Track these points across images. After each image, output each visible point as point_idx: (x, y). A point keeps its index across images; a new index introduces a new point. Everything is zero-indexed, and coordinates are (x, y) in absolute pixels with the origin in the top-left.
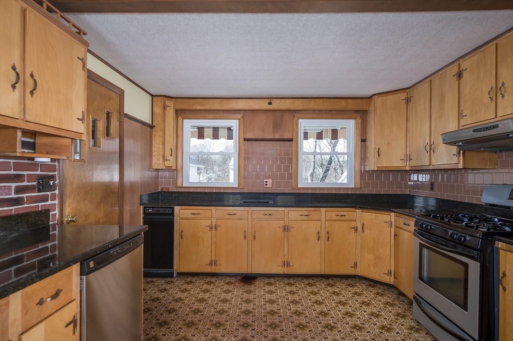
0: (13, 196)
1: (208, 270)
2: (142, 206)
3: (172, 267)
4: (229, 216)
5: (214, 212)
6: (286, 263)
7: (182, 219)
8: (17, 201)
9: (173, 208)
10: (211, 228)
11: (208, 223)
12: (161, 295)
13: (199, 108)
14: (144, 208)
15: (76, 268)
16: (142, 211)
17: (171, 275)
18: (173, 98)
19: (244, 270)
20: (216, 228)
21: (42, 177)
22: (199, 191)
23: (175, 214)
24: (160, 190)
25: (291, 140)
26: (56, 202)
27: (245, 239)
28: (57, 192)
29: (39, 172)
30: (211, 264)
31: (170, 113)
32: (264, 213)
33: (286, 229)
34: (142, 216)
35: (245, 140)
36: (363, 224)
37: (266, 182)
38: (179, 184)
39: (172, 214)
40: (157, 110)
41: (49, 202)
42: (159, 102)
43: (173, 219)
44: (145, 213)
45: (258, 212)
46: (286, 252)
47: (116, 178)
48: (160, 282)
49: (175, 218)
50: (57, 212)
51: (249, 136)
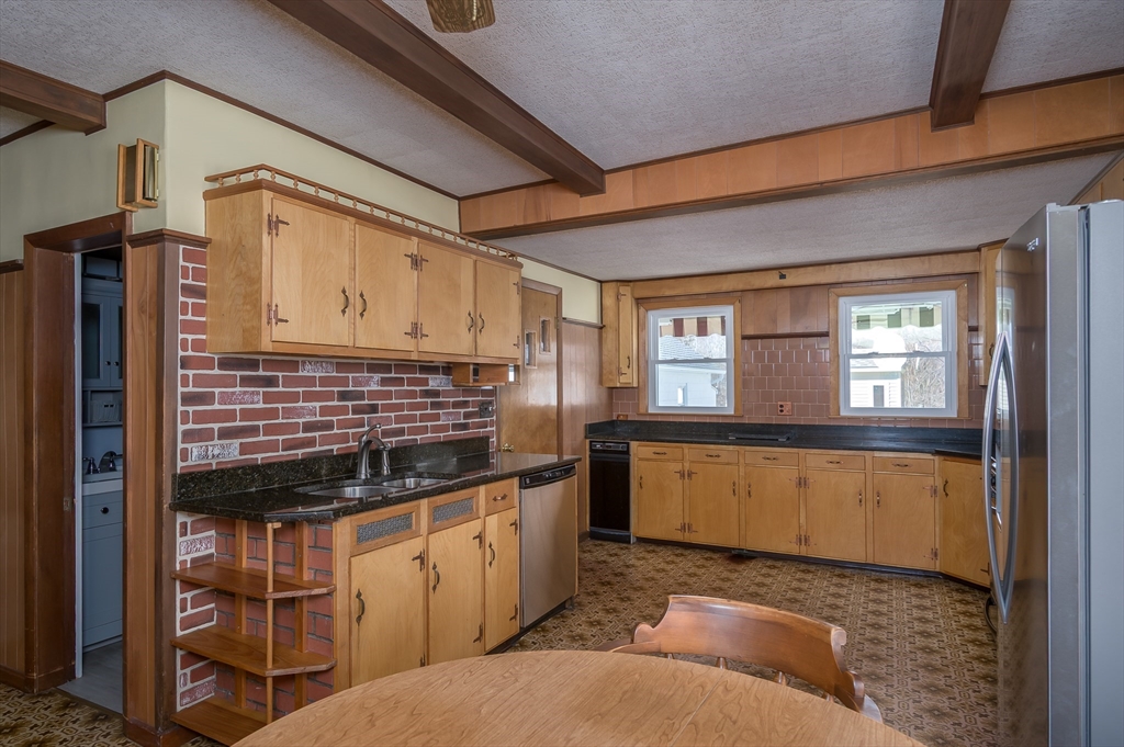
0: (462, 421)
1: (679, 537)
2: (588, 441)
3: (627, 528)
4: (710, 459)
5: (686, 451)
6: (803, 538)
7: (640, 459)
8: (465, 427)
9: (628, 444)
10: (683, 476)
11: (678, 467)
12: (610, 559)
13: (668, 293)
14: (591, 442)
15: (516, 481)
16: (588, 447)
17: (626, 540)
18: (630, 281)
19: (733, 542)
20: (689, 475)
21: (483, 403)
22: (671, 420)
23: (631, 453)
24: (615, 418)
25: (826, 334)
26: (494, 428)
27: (734, 494)
28: (494, 418)
29: (480, 398)
30: (683, 528)
31: (627, 303)
32: (764, 455)
33: (802, 483)
34: (588, 453)
35: (744, 338)
36: (947, 482)
37: (781, 406)
38: (642, 411)
39: (627, 452)
40: (609, 301)
41: (489, 429)
42: (610, 290)
43: (629, 459)
44: (591, 450)
45: (755, 454)
46: (803, 520)
47: (554, 403)
48: (612, 547)
49: (632, 458)
50: (494, 439)
51: (750, 331)
